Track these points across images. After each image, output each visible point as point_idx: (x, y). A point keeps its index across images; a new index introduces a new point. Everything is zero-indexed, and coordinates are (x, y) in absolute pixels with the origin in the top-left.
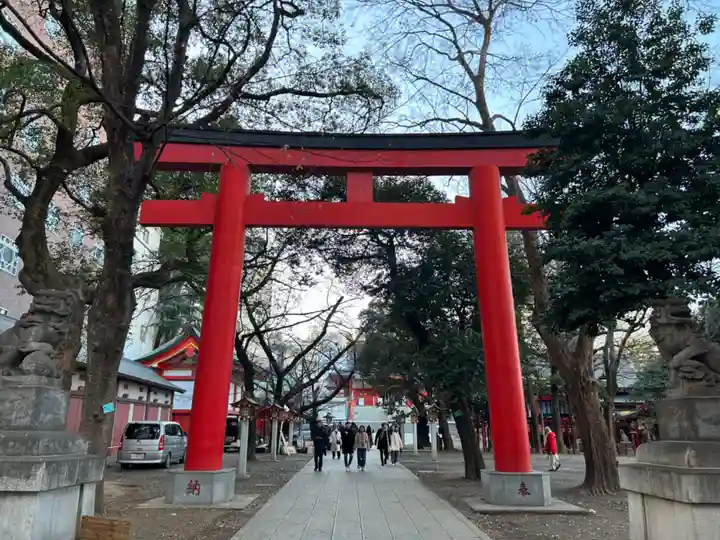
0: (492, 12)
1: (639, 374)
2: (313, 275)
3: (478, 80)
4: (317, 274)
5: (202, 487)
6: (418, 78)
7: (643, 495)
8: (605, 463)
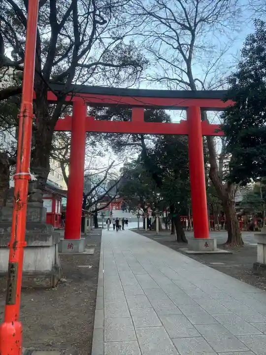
0: (196, 25)
1: (244, 196)
2: (103, 152)
3: (188, 61)
4: (105, 151)
5: (74, 246)
6: (160, 58)
7: (264, 244)
8: (236, 234)
